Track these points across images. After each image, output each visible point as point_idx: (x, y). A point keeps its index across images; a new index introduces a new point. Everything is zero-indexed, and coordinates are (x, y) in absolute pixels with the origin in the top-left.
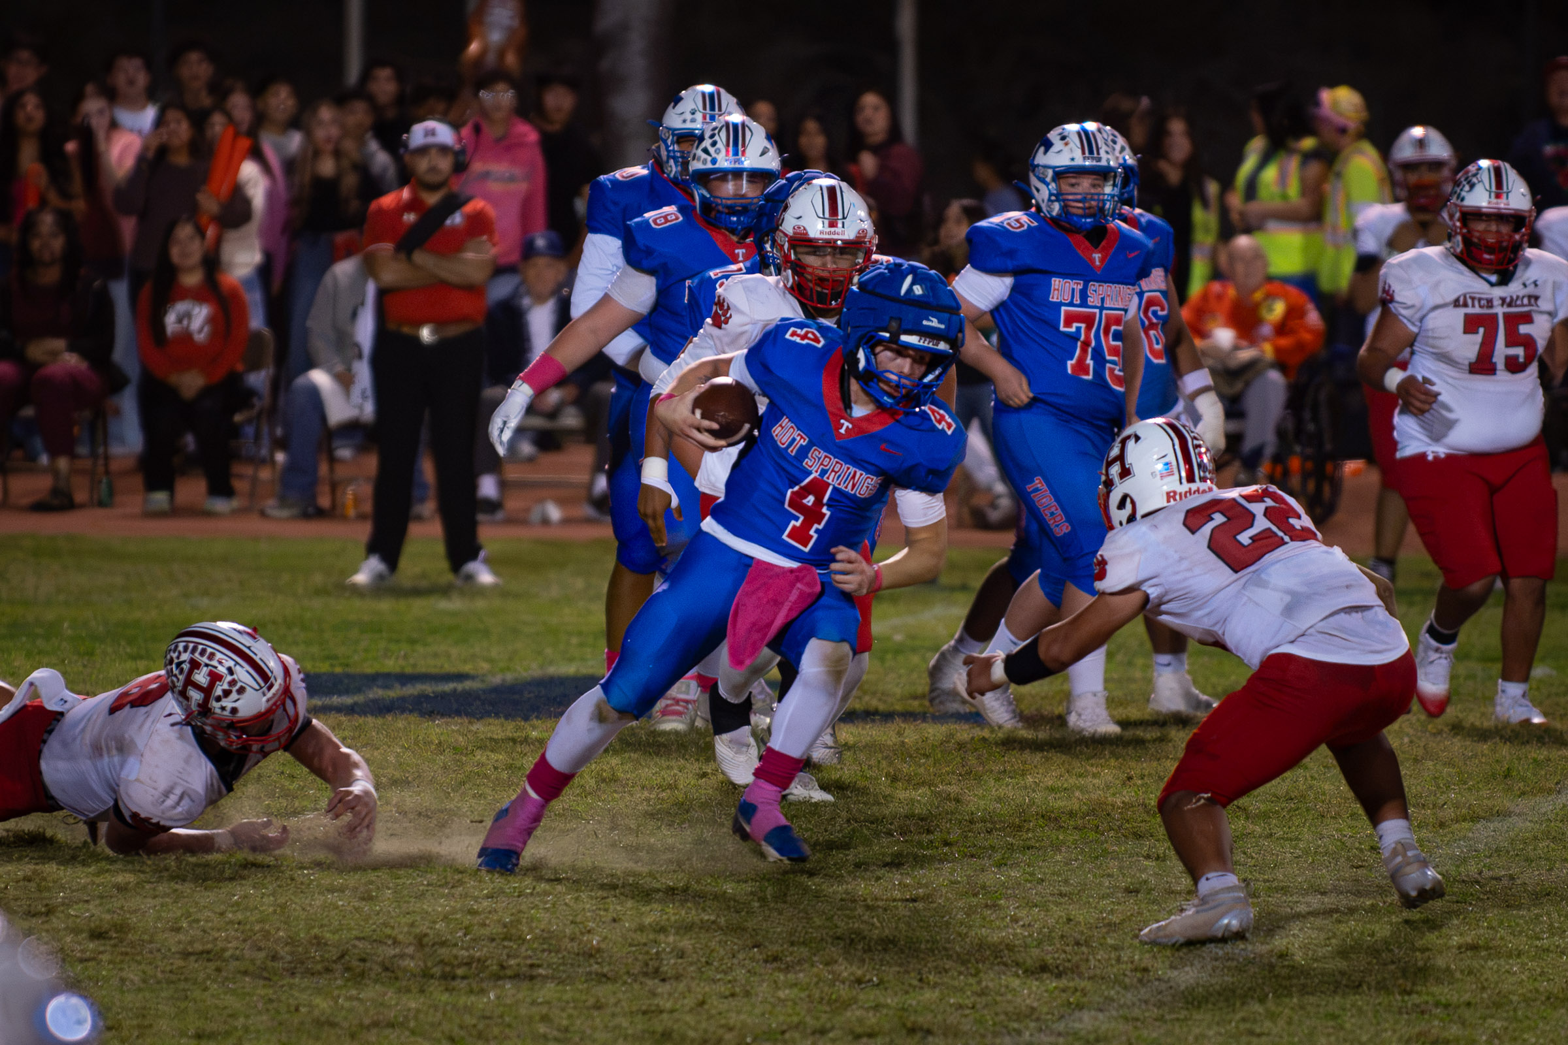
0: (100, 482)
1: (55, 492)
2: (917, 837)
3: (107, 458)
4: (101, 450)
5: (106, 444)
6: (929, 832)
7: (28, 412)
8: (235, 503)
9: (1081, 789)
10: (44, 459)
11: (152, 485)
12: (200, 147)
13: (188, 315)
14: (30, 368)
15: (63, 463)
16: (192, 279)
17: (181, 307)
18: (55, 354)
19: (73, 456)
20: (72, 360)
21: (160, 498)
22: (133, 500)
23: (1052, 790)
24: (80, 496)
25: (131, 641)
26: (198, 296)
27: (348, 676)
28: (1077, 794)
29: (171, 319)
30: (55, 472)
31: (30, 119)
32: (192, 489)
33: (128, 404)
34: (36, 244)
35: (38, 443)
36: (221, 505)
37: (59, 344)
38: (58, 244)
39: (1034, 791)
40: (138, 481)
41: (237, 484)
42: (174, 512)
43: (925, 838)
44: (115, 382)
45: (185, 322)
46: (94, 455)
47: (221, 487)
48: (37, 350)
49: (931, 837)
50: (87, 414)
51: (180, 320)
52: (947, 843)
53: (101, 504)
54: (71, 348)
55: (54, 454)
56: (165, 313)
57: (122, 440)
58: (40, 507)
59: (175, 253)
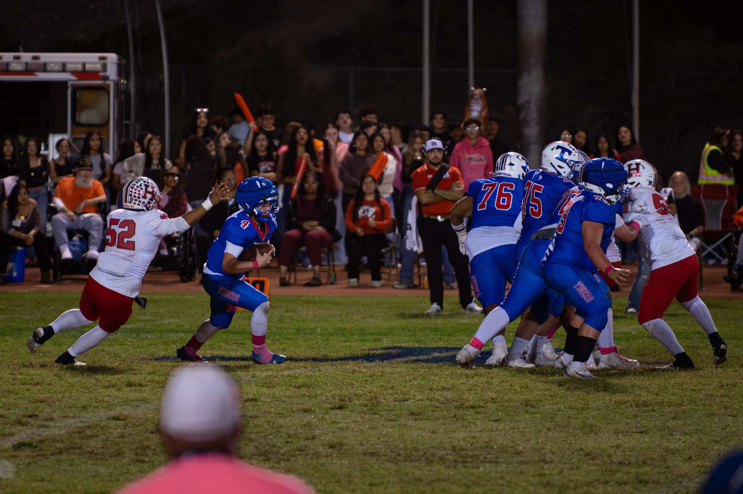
0: (331, 275)
1: (314, 279)
2: (642, 408)
3: (334, 266)
4: (331, 263)
5: (333, 261)
6: (647, 406)
7: (304, 249)
8: (382, 282)
9: (704, 390)
10: (310, 266)
11: (351, 276)
12: (370, 149)
13: (368, 211)
14: (304, 232)
15: (317, 268)
16: (370, 198)
17: (365, 207)
18: (313, 227)
19: (321, 265)
20: (320, 229)
21: (354, 280)
22: (344, 281)
23: (693, 390)
24: (324, 281)
25: (343, 335)
26: (372, 204)
27: (426, 348)
28: (703, 392)
29: (360, 212)
30: (314, 272)
31: (302, 139)
32: (366, 278)
33: (341, 245)
34: (307, 186)
35: (308, 260)
36: (377, 284)
37: (315, 223)
38: (315, 186)
39: (686, 391)
40: (346, 273)
41: (384, 276)
42: (359, 286)
43: (645, 409)
44: (337, 237)
45: (366, 213)
46: (329, 265)
47: (377, 277)
48: (307, 225)
49: (647, 408)
50: (326, 249)
51: (364, 212)
52: (653, 411)
53: (332, 283)
54: (320, 225)
55: (313, 265)
56: (359, 209)
57: (339, 259)
58: (308, 285)
59: (365, 188)
